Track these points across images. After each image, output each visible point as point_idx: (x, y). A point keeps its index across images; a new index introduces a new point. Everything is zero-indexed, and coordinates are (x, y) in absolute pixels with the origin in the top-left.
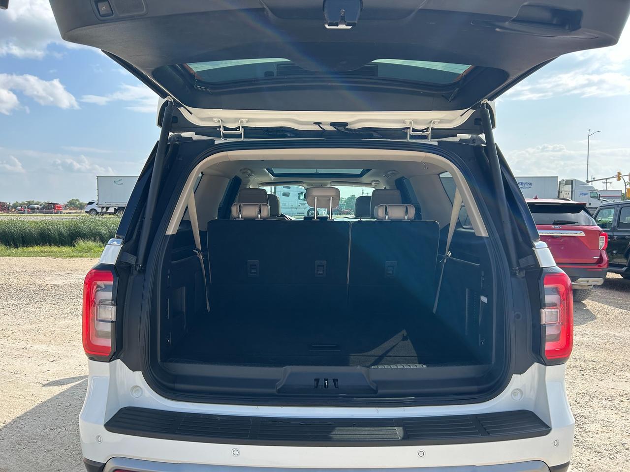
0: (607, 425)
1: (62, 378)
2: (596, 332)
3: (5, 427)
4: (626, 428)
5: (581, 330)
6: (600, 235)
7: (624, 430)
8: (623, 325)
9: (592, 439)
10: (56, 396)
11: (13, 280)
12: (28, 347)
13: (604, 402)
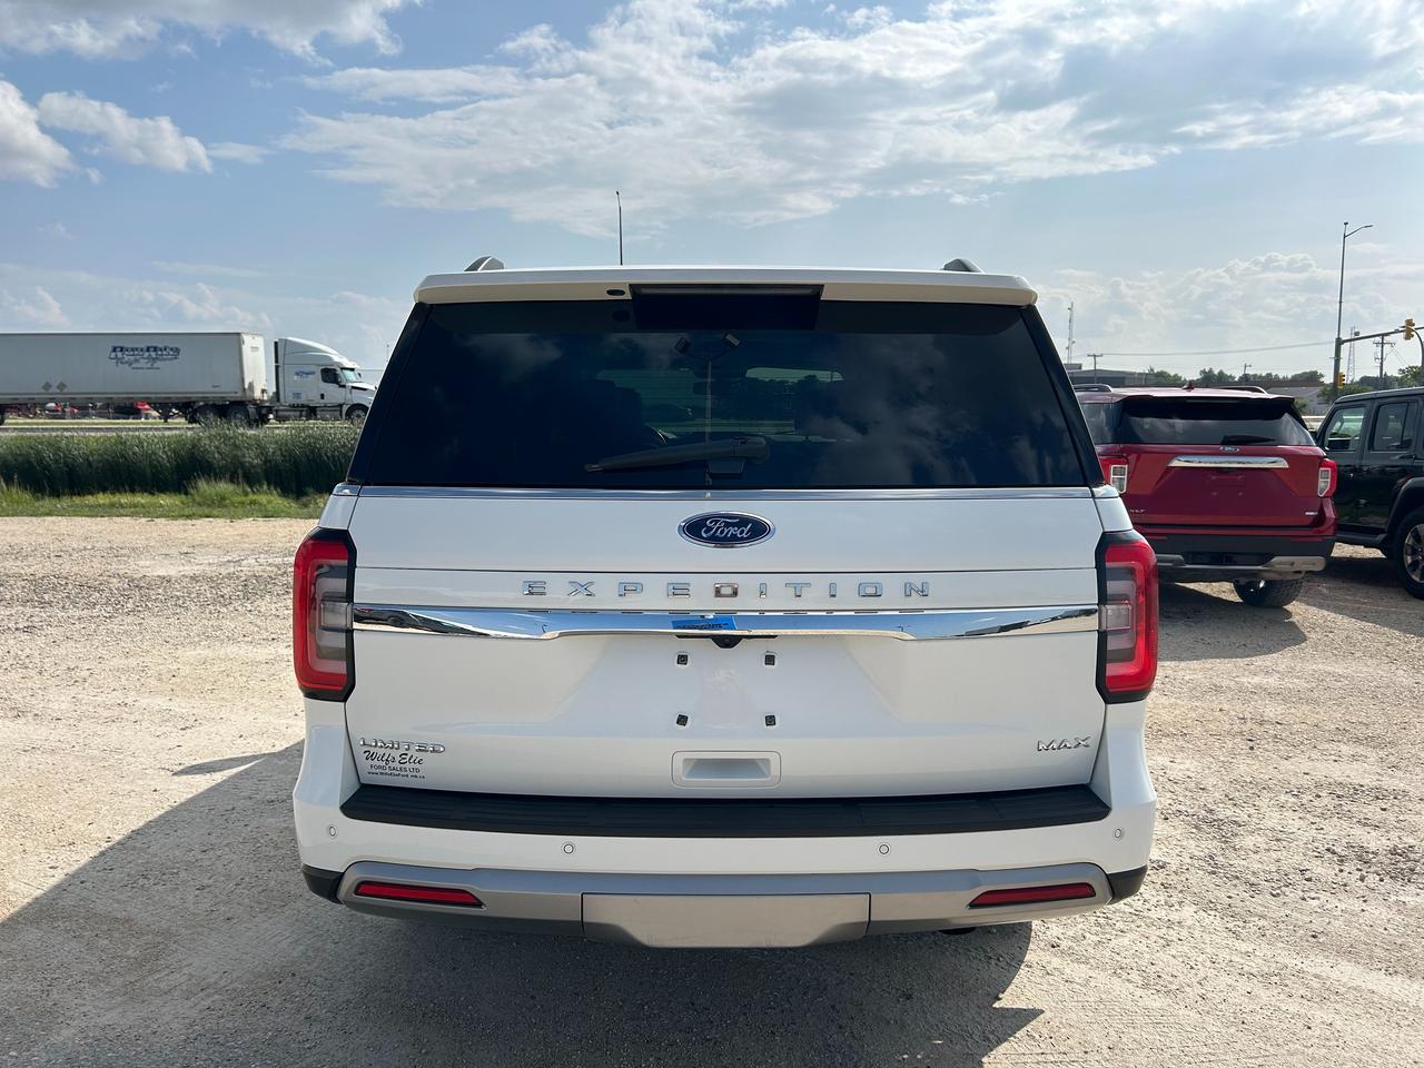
0: (1279, 838)
1: (208, 760)
2: (1298, 669)
3: (111, 848)
4: (1316, 844)
5: (1268, 663)
6: (1320, 466)
7: (1310, 846)
8: (1358, 654)
9: (1244, 862)
10: (202, 793)
11: (67, 567)
12: (129, 701)
13: (1283, 798)
